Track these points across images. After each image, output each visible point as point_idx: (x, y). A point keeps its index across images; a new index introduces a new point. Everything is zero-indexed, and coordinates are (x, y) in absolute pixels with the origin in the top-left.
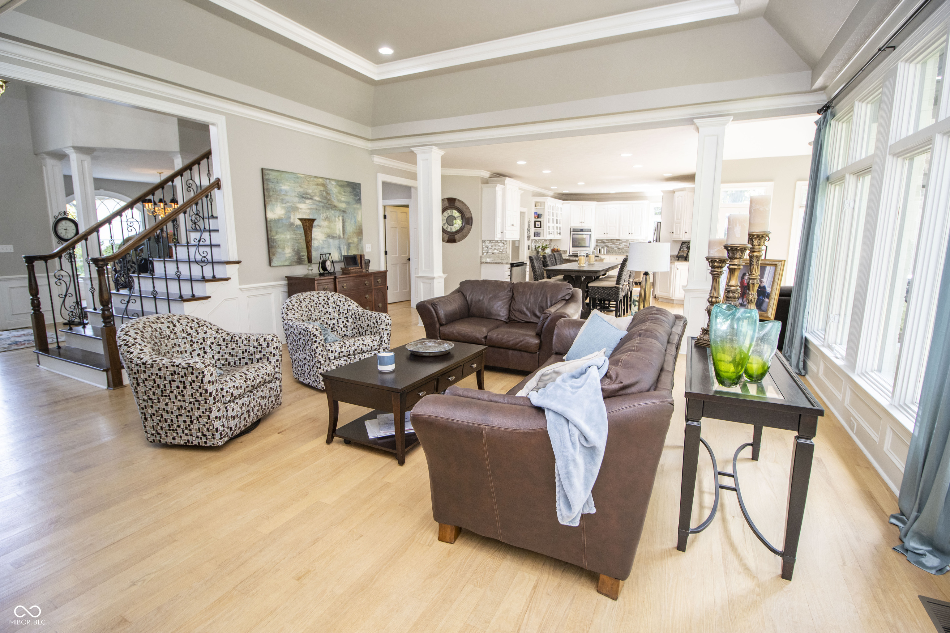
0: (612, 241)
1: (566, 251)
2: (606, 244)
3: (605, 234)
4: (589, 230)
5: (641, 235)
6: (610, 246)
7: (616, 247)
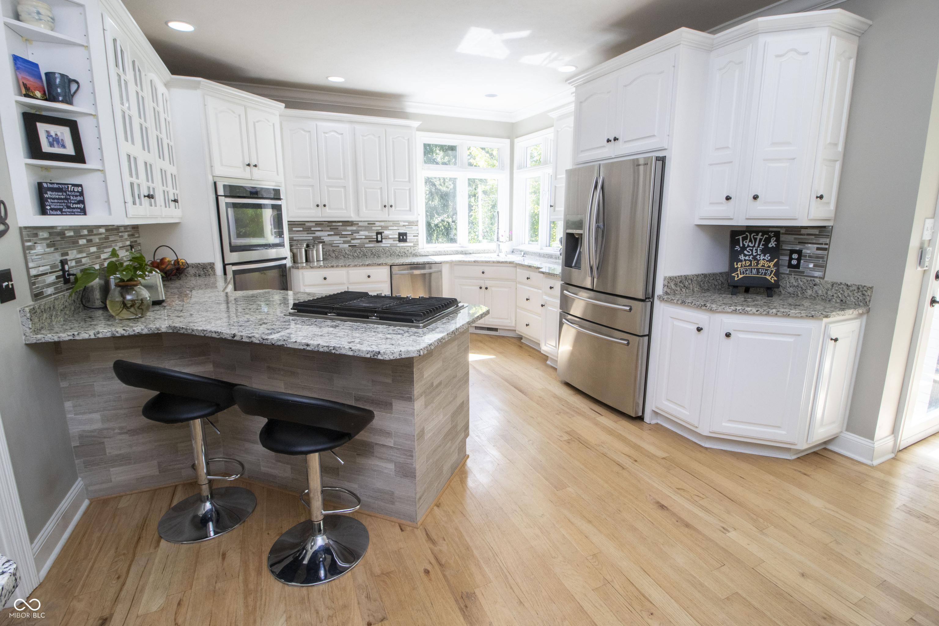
0: (332, 226)
3: (318, 206)
4: (276, 195)
5: (410, 210)
6: (327, 239)
7: (345, 242)
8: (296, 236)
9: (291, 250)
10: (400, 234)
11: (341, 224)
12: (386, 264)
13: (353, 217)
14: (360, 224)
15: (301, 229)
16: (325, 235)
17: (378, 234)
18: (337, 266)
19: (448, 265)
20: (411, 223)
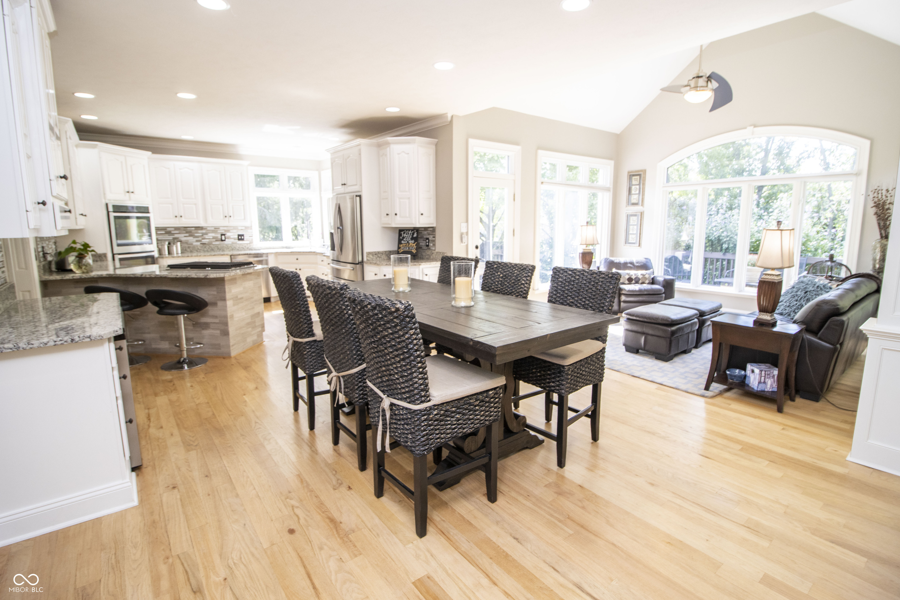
0: (187, 230)
1: (105, 255)
2: (176, 236)
3: (176, 217)
4: (145, 210)
5: (245, 219)
6: (183, 239)
7: (197, 241)
8: (160, 237)
9: (158, 247)
10: (239, 235)
11: (193, 229)
12: (227, 255)
13: (202, 224)
14: (208, 229)
15: (163, 232)
16: (182, 237)
17: (222, 235)
18: (192, 256)
19: (273, 255)
20: (247, 228)
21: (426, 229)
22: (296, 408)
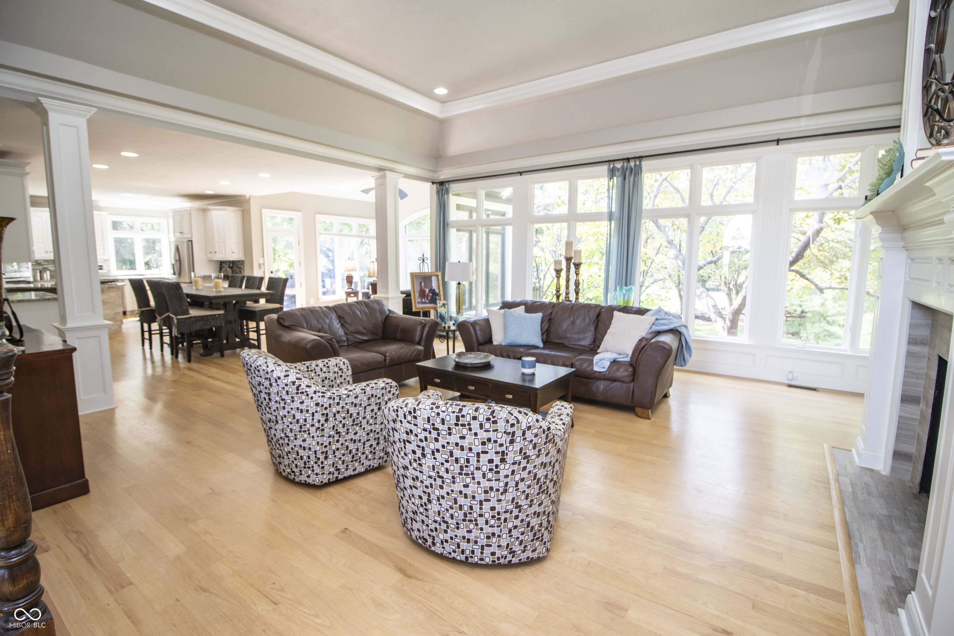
3: (47, 252)
5: (104, 255)
6: (53, 269)
10: (98, 266)
20: (105, 260)
21: (239, 261)
22: (143, 345)
